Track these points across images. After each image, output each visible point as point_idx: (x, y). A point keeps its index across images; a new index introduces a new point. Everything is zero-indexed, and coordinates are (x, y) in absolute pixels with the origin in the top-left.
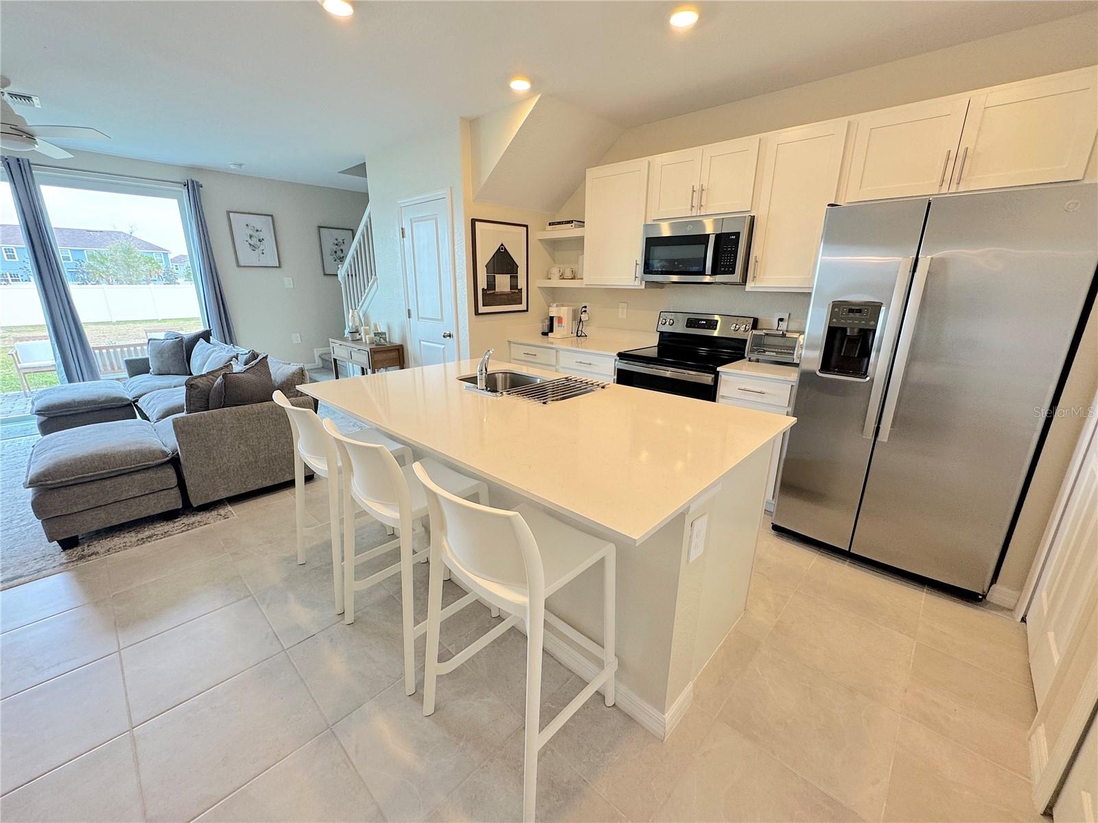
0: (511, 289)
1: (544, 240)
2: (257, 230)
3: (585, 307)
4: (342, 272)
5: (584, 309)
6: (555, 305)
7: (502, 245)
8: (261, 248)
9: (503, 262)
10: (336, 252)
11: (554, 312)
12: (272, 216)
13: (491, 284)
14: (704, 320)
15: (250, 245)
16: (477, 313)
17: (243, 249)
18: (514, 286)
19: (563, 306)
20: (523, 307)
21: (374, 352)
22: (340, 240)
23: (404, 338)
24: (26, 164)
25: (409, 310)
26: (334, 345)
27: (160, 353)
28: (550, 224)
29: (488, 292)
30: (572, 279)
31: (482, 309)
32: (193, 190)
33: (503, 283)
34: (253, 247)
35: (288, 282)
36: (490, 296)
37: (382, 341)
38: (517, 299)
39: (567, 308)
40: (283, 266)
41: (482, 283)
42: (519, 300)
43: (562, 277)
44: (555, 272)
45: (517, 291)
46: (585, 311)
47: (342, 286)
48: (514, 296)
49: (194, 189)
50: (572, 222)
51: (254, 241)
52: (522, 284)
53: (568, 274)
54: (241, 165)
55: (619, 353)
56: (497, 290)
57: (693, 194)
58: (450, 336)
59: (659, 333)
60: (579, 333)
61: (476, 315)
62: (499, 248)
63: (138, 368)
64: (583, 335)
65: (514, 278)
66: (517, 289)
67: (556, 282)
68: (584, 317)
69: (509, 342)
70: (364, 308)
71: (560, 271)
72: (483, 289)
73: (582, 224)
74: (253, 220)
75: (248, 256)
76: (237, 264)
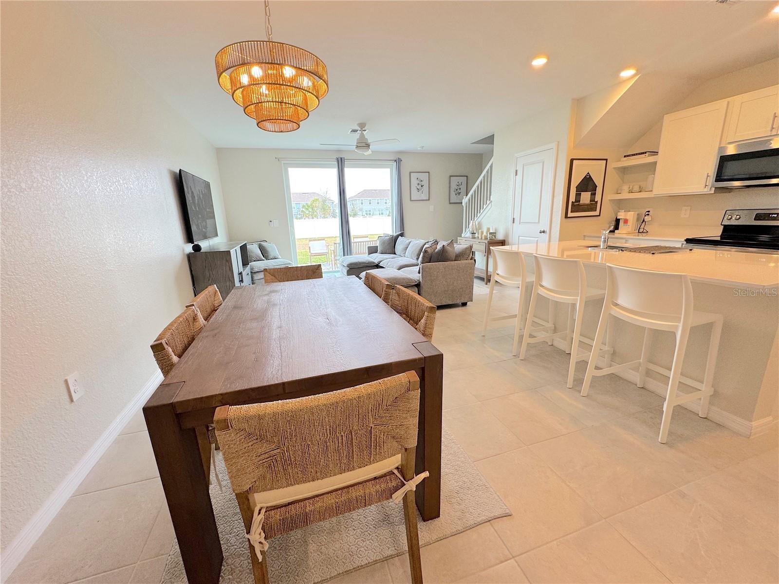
0: (590, 202)
1: (619, 168)
2: (421, 181)
3: (649, 212)
4: (465, 200)
5: (647, 213)
6: (623, 211)
7: (588, 173)
8: (422, 190)
9: (587, 184)
10: (457, 190)
11: (621, 215)
12: (429, 172)
13: (578, 199)
14: (775, 214)
15: (417, 189)
16: (566, 217)
17: (414, 191)
18: (593, 200)
19: (630, 211)
20: (597, 213)
21: (490, 243)
22: (460, 183)
23: (507, 235)
24: (342, 159)
25: (513, 219)
26: (460, 241)
27: (383, 243)
28: (625, 156)
29: (575, 204)
30: (640, 192)
31: (570, 214)
33: (586, 197)
34: (419, 190)
35: (432, 208)
36: (577, 207)
37: (494, 237)
38: (594, 207)
39: (633, 213)
40: (430, 199)
41: (572, 198)
42: (595, 209)
43: (631, 192)
44: (626, 188)
45: (594, 203)
46: (648, 215)
47: (464, 208)
48: (592, 206)
49: (399, 162)
50: (646, 153)
51: (419, 187)
52: (598, 198)
53: (636, 188)
55: (687, 239)
56: (581, 202)
57: (774, 120)
58: (544, 232)
59: (723, 226)
60: (641, 230)
61: (565, 218)
62: (586, 176)
63: (373, 250)
64: (645, 231)
65: (594, 194)
66: (594, 201)
67: (625, 195)
68: (647, 218)
69: (584, 236)
70: (479, 220)
71: (629, 187)
72: (572, 202)
73: (657, 154)
74: (421, 176)
75: (416, 195)
76: (411, 199)
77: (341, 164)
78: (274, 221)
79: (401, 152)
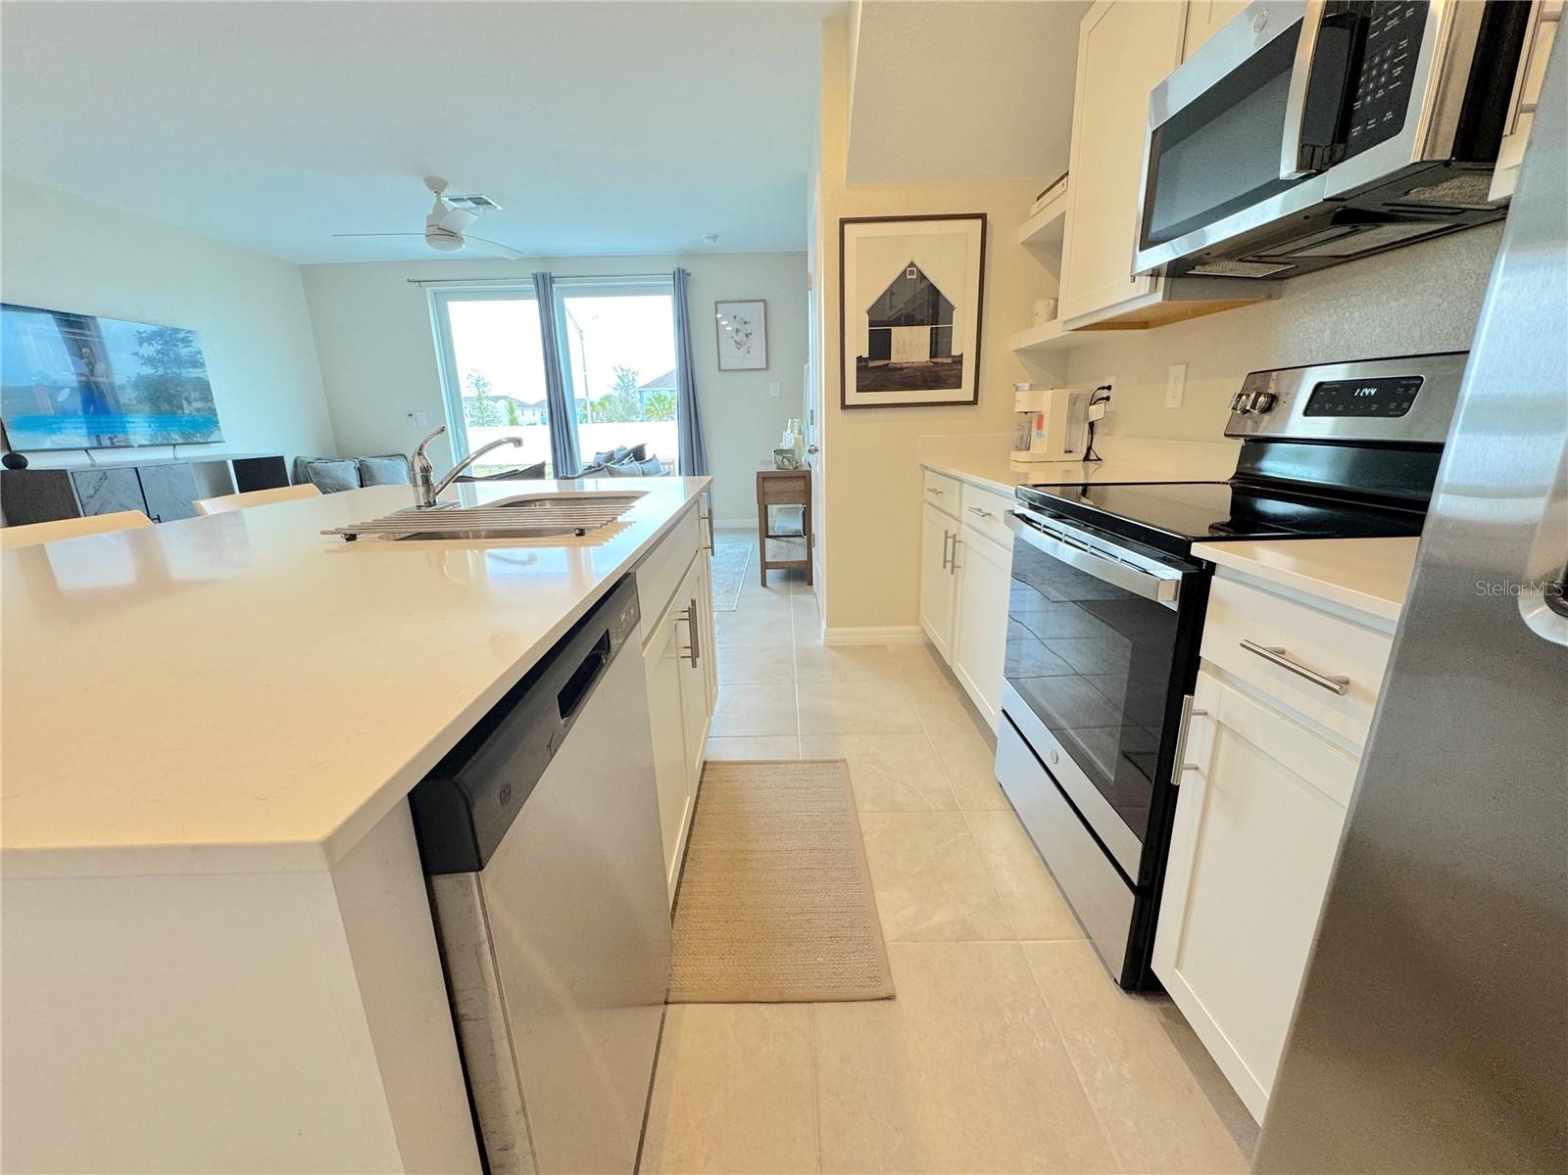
0: (931, 357)
2: (746, 323)
3: (1109, 388)
5: (1102, 394)
6: (1029, 386)
7: (912, 264)
8: (748, 345)
9: (914, 300)
11: (1027, 401)
12: (764, 301)
13: (880, 347)
15: (736, 341)
16: (844, 405)
17: (727, 346)
18: (941, 351)
19: (1048, 388)
20: (964, 394)
21: (764, 478)
24: (548, 277)
28: (1037, 199)
29: (871, 364)
31: (856, 398)
32: (682, 283)
33: (911, 345)
34: (739, 345)
35: (774, 388)
36: (880, 373)
37: (786, 463)
38: (949, 376)
39: (1057, 392)
40: (771, 368)
41: (858, 346)
42: (952, 380)
45: (948, 360)
46: (1103, 399)
48: (940, 372)
51: (741, 337)
52: (962, 342)
54: (715, 237)
56: (895, 358)
60: (1088, 453)
61: (842, 408)
62: (904, 273)
65: (942, 334)
66: (949, 356)
68: (1100, 412)
69: (924, 469)
72: (860, 359)
74: (743, 310)
75: (732, 357)
76: (719, 368)
77: (545, 288)
78: (418, 414)
79: (691, 255)
